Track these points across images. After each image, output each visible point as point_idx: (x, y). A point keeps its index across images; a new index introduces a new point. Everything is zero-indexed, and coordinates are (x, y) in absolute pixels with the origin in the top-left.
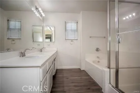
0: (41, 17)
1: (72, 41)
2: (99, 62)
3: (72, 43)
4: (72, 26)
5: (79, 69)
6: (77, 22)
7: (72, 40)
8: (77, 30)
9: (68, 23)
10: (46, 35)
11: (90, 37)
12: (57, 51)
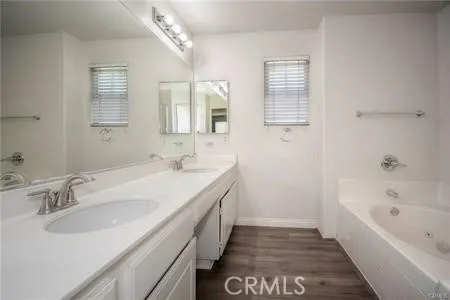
0: (183, 50)
1: (288, 130)
2: (395, 212)
3: (288, 136)
4: (287, 75)
5: (316, 231)
6: (308, 62)
7: (288, 127)
8: (306, 91)
9: (274, 65)
10: (214, 111)
11: (359, 116)
12: (236, 166)
